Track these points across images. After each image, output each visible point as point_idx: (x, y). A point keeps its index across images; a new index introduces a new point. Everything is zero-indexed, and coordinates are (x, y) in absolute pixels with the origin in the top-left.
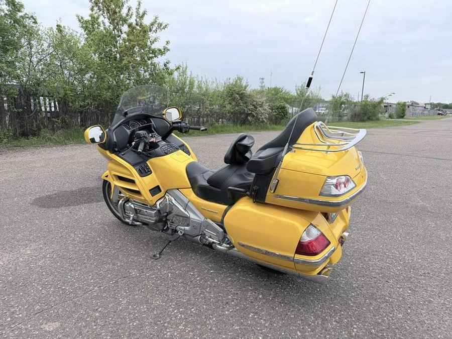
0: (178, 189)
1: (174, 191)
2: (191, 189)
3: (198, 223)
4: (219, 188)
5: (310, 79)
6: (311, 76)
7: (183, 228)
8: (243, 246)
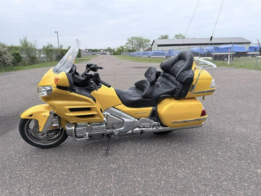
0: (113, 107)
1: (110, 108)
2: (123, 104)
3: (131, 123)
4: (149, 98)
5: (212, 37)
6: (212, 36)
7: (118, 130)
8: (175, 122)
